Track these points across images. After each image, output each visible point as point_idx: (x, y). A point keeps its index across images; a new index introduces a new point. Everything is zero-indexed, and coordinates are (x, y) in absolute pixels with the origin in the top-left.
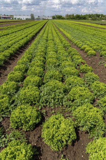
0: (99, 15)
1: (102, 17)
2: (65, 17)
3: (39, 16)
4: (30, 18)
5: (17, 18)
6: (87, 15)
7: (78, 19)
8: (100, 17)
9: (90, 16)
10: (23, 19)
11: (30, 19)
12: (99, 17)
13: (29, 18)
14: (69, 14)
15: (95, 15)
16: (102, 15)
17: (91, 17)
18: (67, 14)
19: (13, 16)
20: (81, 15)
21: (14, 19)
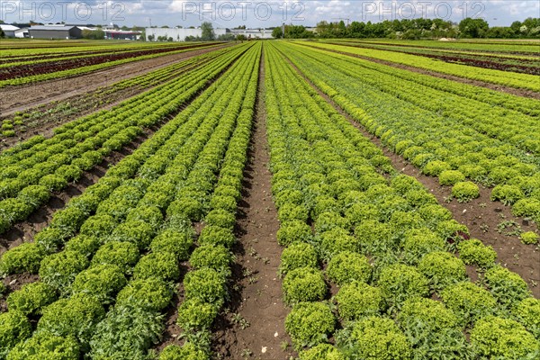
0: (429, 21)
1: (440, 29)
2: (314, 31)
3: (228, 30)
4: (200, 36)
5: (156, 37)
6: (387, 23)
7: (359, 34)
8: (433, 27)
9: (398, 26)
10: (175, 39)
11: (198, 39)
12: (429, 29)
13: (195, 36)
14: (329, 23)
15: (413, 22)
16: (439, 23)
17: (402, 30)
18: (323, 22)
19: (143, 29)
20: (369, 23)
21: (147, 39)
